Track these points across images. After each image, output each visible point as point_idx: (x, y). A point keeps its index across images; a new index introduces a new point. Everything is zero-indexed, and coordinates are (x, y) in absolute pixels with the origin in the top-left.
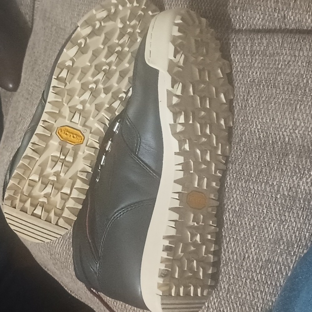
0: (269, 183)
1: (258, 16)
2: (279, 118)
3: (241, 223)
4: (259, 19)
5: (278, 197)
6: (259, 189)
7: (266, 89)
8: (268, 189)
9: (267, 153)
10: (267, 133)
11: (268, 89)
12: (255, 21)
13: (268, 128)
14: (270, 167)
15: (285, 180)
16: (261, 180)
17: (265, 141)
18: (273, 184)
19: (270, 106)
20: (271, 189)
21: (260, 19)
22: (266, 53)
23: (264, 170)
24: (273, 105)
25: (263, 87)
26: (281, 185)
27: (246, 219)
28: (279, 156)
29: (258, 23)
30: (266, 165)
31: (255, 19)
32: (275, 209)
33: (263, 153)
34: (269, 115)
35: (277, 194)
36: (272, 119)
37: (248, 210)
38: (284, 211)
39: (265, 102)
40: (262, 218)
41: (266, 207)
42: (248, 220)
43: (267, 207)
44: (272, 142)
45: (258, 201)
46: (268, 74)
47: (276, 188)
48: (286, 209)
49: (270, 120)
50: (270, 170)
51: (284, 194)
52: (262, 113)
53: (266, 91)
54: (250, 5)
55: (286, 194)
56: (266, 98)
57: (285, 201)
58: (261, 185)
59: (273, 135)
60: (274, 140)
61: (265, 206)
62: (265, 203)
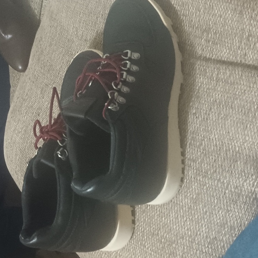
0: (220, 180)
1: (225, 50)
2: (233, 133)
3: (197, 208)
4: (225, 53)
5: (227, 192)
6: (213, 184)
7: (225, 109)
8: (219, 185)
9: (221, 158)
10: (222, 142)
11: (226, 109)
12: (222, 54)
13: (224, 138)
14: (222, 168)
15: (233, 180)
16: (215, 178)
17: (220, 148)
18: (223, 182)
19: (226, 122)
20: (222, 186)
21: (227, 53)
22: (228, 82)
23: (218, 170)
24: (229, 121)
25: (223, 106)
26: (230, 184)
27: (201, 206)
28: (230, 161)
29: (224, 56)
30: (220, 166)
31: (222, 52)
32: (224, 201)
33: (218, 157)
34: (225, 129)
35: (226, 190)
36: (227, 132)
37: (202, 199)
38: (230, 203)
39: (223, 118)
40: (213, 207)
41: (217, 198)
42: (202, 207)
43: (218, 198)
44: (226, 149)
45: (211, 193)
46: (227, 97)
47: (226, 185)
48: (232, 202)
49: (226, 133)
50: (223, 171)
51: (231, 191)
52: (220, 127)
53: (225, 110)
54: (220, 41)
55: (233, 191)
56: (224, 115)
57: (232, 196)
58: (215, 181)
59: (227, 144)
60: (227, 148)
61: (216, 198)
62: (216, 195)
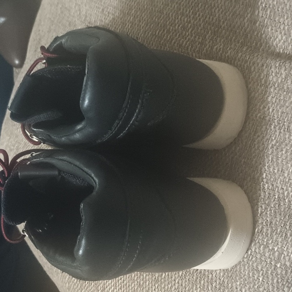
0: (268, 247)
1: (280, 37)
2: (289, 171)
3: (232, 287)
4: (280, 41)
5: (278, 265)
6: (257, 251)
7: (278, 131)
8: (267, 254)
9: (271, 210)
10: (273, 185)
11: (280, 132)
12: (276, 42)
13: (275, 180)
14: (272, 227)
15: (287, 248)
16: (260, 241)
17: (269, 194)
18: (273, 249)
19: (280, 154)
20: (270, 255)
21: (282, 41)
22: (283, 88)
23: (265, 230)
24: (284, 152)
25: (275, 127)
26: (283, 253)
27: (238, 283)
28: (285, 217)
29: (279, 45)
30: (269, 224)
31: (275, 39)
32: (273, 280)
33: (266, 208)
34: (278, 165)
35: (276, 263)
36: (280, 170)
37: (241, 272)
38: (283, 284)
39: (275, 148)
40: (256, 287)
41: (262, 275)
42: (240, 285)
43: (264, 274)
44: (279, 197)
45: (255, 265)
46: (282, 113)
47: (276, 254)
48: (286, 283)
49: (278, 171)
50: (272, 232)
51: (285, 264)
52: (269, 160)
53: (278, 134)
54: (271, 21)
55: (288, 265)
56: (277, 142)
57: (286, 273)
58: (260, 247)
59: (280, 189)
60: (281, 196)
61: (261, 273)
62: (262, 270)
